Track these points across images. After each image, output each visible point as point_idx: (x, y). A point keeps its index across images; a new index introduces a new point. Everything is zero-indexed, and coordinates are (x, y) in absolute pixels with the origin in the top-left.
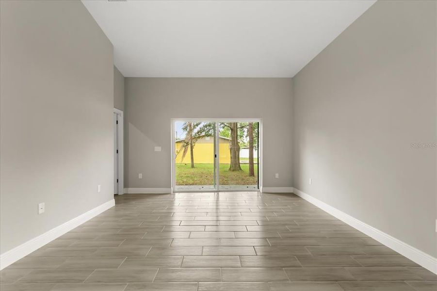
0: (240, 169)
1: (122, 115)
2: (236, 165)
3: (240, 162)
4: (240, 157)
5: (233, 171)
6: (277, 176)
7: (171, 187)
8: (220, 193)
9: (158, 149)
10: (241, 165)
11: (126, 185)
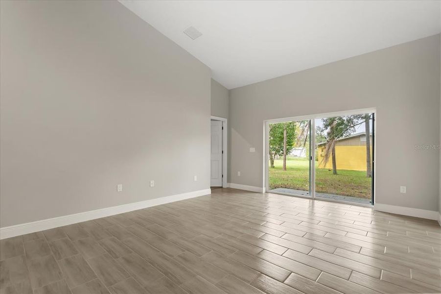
1: (226, 122)
6: (403, 189)
7: (262, 187)
8: (316, 201)
9: (252, 150)
11: (229, 181)
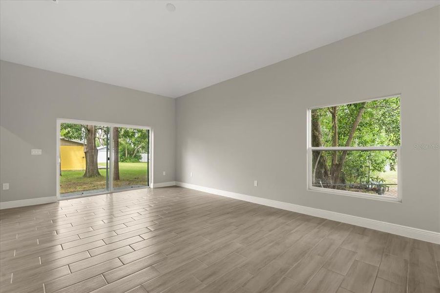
0: (99, 174)
2: (92, 170)
3: (99, 167)
4: (98, 162)
5: (90, 176)
6: (164, 173)
9: (36, 152)
10: (99, 170)
